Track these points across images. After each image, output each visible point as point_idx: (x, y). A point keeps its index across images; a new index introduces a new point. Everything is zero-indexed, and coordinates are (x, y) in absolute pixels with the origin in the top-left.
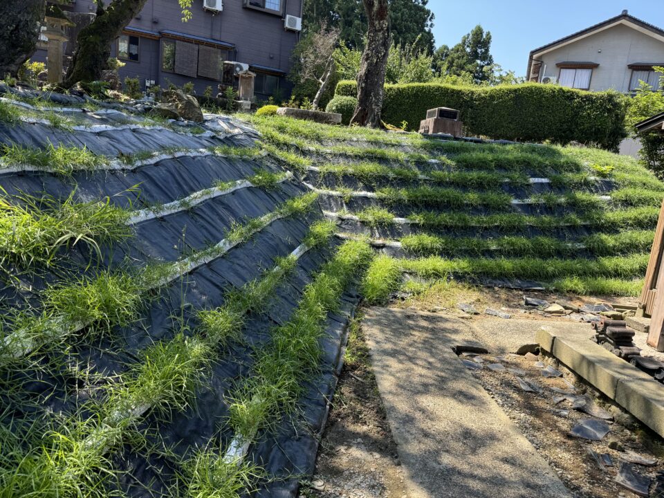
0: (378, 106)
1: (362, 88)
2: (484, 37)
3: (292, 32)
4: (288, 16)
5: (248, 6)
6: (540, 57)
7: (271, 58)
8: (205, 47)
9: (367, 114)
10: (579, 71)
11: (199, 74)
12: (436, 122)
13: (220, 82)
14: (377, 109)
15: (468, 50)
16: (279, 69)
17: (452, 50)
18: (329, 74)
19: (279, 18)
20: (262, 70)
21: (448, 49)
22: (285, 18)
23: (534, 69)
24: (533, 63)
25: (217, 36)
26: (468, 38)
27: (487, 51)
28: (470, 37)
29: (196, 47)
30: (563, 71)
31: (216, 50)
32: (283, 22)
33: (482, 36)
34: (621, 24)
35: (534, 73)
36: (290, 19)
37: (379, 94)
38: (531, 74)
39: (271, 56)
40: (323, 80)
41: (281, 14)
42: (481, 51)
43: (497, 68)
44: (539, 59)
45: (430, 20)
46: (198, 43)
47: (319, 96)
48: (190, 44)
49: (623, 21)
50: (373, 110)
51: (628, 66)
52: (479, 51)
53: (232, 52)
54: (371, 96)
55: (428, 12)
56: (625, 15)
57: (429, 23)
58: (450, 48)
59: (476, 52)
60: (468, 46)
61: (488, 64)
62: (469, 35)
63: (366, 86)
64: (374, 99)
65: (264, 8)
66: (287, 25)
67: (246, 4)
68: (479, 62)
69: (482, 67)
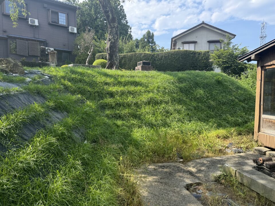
0: (117, 61)
1: (109, 53)
2: (151, 35)
3: (73, 34)
4: (70, 27)
5: (51, 22)
6: (175, 40)
7: (64, 45)
8: (31, 42)
9: (113, 65)
10: (190, 45)
11: (30, 54)
12: (142, 67)
13: (39, 57)
14: (117, 63)
15: (146, 40)
16: (68, 50)
17: (140, 40)
18: (92, 50)
19: (66, 28)
20: (60, 50)
21: (138, 40)
22: (69, 28)
23: (173, 45)
24: (173, 42)
25: (37, 36)
26: (145, 36)
27: (153, 40)
28: (146, 35)
29: (27, 42)
30: (185, 45)
31: (37, 42)
32: (68, 30)
33: (150, 34)
34: (202, 26)
35: (174, 46)
36: (71, 28)
37: (117, 56)
38: (172, 47)
39: (64, 44)
40: (90, 53)
41: (67, 26)
42: (151, 40)
43: (158, 46)
44: (175, 41)
45: (130, 29)
46: (27, 40)
47: (88, 60)
48: (24, 41)
49: (203, 25)
50: (115, 63)
51: (207, 41)
52: (150, 40)
53: (45, 43)
54: (113, 57)
55: (129, 26)
56: (203, 23)
57: (130, 31)
58: (139, 40)
59: (149, 41)
60: (146, 39)
61: (154, 45)
62: (145, 34)
63: (110, 53)
64: (115, 58)
65: (58, 23)
66: (70, 31)
67: (50, 22)
68: (150, 44)
69: (152, 46)
